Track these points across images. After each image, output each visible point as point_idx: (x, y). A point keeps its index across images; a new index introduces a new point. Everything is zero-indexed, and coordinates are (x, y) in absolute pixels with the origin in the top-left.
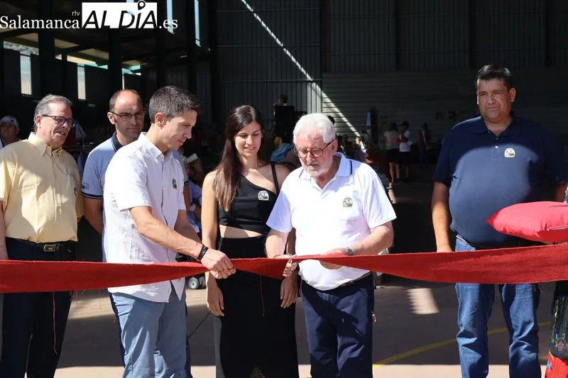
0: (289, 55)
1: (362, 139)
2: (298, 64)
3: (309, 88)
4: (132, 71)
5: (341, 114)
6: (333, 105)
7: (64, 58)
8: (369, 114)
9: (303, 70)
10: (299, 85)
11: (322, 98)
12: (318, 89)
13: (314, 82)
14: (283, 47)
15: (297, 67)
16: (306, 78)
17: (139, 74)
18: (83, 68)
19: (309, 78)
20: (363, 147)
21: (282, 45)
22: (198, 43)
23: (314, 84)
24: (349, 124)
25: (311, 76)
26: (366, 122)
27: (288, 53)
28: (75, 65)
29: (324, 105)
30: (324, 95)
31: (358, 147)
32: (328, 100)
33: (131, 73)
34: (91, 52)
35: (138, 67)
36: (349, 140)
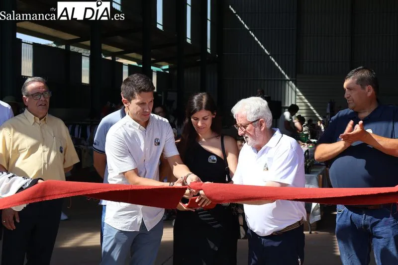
0: (274, 61)
1: (322, 122)
2: (279, 67)
3: (287, 85)
4: (162, 69)
5: (309, 104)
6: (303, 97)
7: (114, 59)
8: (329, 104)
9: (283, 72)
10: (280, 82)
11: (296, 92)
12: (294, 86)
13: (290, 80)
14: (270, 55)
15: (279, 69)
16: (285, 77)
17: (168, 72)
18: (127, 67)
19: (287, 78)
20: (323, 128)
21: (269, 54)
22: (209, 51)
23: (291, 82)
24: (315, 111)
25: (288, 76)
26: (326, 110)
27: (273, 59)
28: (122, 64)
29: (297, 97)
30: (297, 90)
31: (320, 128)
32: (300, 94)
33: (162, 71)
34: (133, 55)
35: (167, 67)
36: (314, 122)
